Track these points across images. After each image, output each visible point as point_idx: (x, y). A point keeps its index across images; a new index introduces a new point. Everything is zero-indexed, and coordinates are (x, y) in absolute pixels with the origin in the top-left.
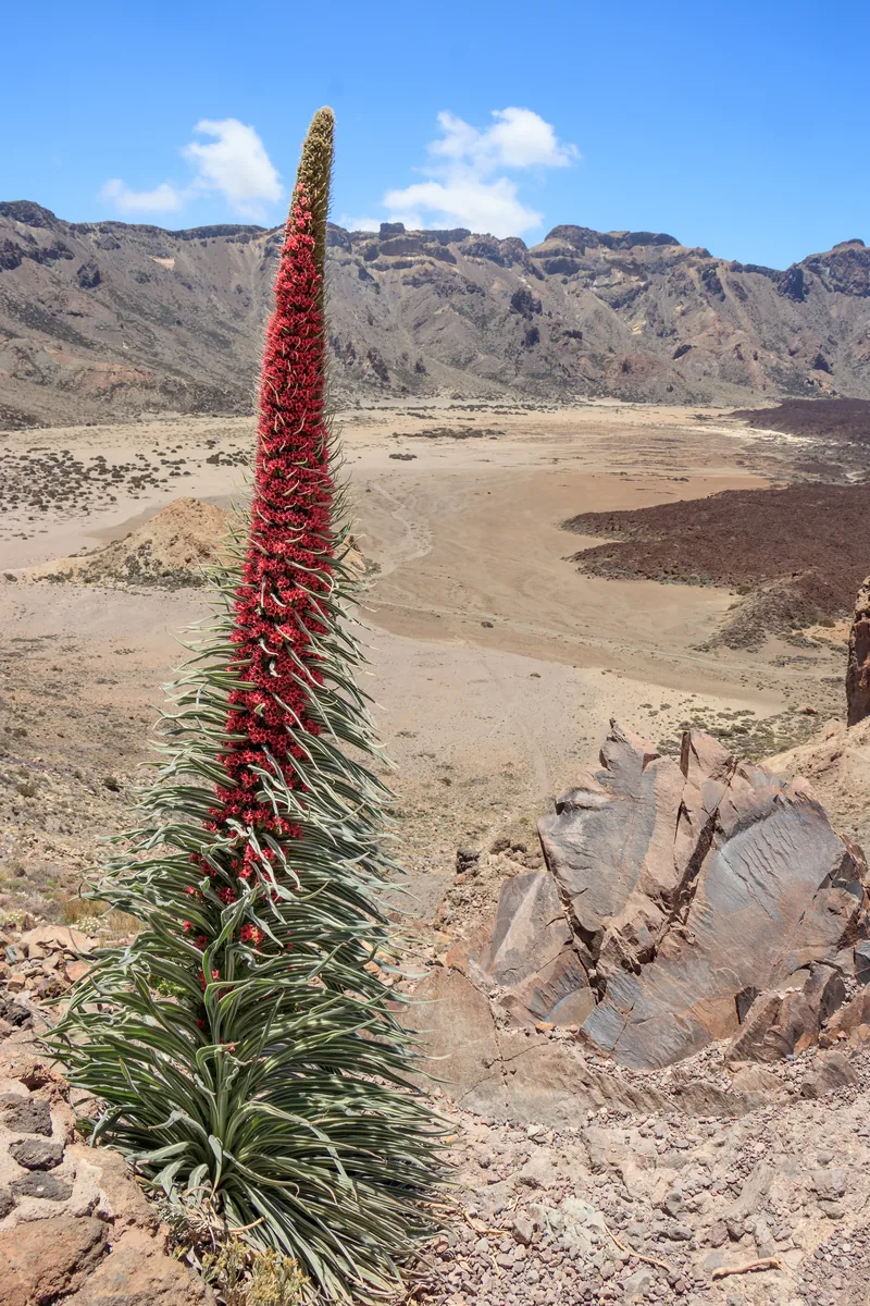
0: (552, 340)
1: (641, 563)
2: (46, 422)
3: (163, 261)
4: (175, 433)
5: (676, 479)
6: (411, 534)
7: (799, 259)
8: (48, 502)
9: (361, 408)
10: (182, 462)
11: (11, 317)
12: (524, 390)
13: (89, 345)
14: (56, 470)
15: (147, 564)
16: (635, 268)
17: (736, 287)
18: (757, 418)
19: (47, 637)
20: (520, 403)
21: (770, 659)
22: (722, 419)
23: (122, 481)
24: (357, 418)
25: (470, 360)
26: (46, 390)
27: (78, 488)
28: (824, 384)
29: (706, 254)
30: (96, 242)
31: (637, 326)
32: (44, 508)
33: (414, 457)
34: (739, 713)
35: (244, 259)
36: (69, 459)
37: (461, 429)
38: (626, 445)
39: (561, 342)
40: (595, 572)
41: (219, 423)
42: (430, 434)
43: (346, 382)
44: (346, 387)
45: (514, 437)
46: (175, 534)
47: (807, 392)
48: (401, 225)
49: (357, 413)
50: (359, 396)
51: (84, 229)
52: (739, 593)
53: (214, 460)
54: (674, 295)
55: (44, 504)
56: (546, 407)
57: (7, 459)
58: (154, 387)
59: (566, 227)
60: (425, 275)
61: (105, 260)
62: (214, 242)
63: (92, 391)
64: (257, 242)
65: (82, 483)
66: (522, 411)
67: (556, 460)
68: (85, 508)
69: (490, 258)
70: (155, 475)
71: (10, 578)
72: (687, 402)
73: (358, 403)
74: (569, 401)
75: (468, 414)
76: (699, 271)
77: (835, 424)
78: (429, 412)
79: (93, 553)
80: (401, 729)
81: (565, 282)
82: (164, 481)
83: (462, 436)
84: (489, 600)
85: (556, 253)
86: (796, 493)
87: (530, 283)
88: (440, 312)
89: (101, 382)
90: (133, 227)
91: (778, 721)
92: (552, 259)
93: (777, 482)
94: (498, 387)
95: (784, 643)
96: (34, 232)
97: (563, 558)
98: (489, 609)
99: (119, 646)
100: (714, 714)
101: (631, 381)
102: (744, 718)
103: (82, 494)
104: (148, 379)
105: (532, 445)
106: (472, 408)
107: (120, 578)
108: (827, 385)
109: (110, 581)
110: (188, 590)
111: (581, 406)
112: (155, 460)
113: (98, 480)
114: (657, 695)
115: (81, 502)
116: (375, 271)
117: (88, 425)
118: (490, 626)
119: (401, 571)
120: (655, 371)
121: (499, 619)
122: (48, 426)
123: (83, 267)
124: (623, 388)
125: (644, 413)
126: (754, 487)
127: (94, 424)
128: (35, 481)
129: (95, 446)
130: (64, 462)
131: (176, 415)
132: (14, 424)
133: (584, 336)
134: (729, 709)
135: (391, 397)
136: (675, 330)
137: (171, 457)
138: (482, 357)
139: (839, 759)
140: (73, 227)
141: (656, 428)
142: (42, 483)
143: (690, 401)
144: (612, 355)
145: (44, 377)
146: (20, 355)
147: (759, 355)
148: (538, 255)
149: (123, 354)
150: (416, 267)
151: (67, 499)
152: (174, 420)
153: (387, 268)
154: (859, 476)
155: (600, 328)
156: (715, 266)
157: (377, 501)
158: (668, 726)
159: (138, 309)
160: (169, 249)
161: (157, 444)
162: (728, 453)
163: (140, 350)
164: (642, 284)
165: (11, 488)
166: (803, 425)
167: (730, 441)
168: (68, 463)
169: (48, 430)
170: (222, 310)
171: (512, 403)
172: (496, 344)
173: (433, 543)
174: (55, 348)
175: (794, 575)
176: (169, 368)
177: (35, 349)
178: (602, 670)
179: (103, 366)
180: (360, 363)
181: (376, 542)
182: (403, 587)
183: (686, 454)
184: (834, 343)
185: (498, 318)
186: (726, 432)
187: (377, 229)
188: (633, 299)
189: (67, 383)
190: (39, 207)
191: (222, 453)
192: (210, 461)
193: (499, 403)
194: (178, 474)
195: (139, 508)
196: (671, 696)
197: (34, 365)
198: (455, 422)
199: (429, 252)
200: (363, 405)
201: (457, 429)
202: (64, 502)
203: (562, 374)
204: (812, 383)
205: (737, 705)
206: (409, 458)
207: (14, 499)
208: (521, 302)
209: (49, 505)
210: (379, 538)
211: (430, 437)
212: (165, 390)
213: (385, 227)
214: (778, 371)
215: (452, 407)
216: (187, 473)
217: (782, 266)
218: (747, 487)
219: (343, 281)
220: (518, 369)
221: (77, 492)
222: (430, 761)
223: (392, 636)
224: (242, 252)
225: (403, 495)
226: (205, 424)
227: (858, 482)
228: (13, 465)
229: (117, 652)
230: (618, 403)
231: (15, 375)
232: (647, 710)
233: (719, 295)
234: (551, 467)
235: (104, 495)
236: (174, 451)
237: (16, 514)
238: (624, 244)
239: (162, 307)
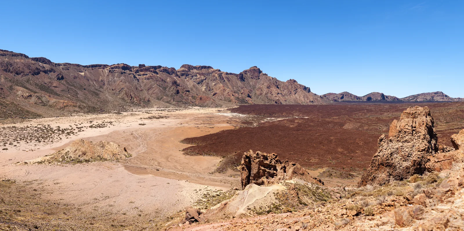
0: (182, 93)
1: (199, 151)
2: (44, 116)
3: (81, 73)
4: (82, 119)
5: (211, 128)
6: (141, 146)
7: (242, 71)
8: (41, 140)
9: (133, 111)
10: (82, 127)
11: (36, 88)
12: (175, 105)
13: (59, 95)
14: (45, 130)
15: (67, 157)
16: (203, 74)
17: (228, 78)
18: (233, 110)
19: (34, 180)
20: (174, 109)
21: (228, 175)
22: (224, 111)
23: (64, 133)
24: (131, 114)
25: (162, 98)
26: (45, 107)
27: (51, 136)
28: (250, 101)
29: (219, 71)
30: (62, 68)
31: (203, 88)
32: (40, 142)
33: (145, 124)
34: (219, 191)
35: (103, 73)
36: (49, 127)
37: (158, 116)
38: (200, 119)
39: (185, 93)
40: (187, 154)
41: (94, 116)
42: (150, 118)
43: (130, 104)
44: (129, 106)
45: (172, 118)
46: (76, 149)
47: (246, 103)
48: (144, 65)
49: (132, 113)
50: (133, 108)
51: (59, 65)
52: (223, 158)
53: (91, 127)
54: (212, 81)
55: (40, 140)
56: (181, 110)
57: (31, 127)
58: (77, 107)
59: (186, 65)
60: (150, 77)
61: (65, 72)
62: (95, 69)
63: (59, 107)
64: (107, 69)
65: (52, 134)
66: (175, 111)
67: (181, 124)
68: (52, 141)
69: (167, 73)
70: (74, 131)
71: (26, 163)
72: (216, 107)
73: (132, 110)
74: (186, 108)
75: (161, 112)
76: (218, 75)
77: (252, 111)
78: (151, 112)
79: (52, 155)
80: (131, 201)
81: (185, 78)
82: (76, 133)
83: (158, 118)
84: (159, 163)
85: (183, 71)
86: (240, 130)
87: (177, 79)
88: (154, 86)
89: (61, 105)
90: (73, 64)
91: (228, 192)
92: (182, 73)
93: (236, 127)
94: (169, 105)
95: (232, 170)
96: (45, 65)
97: (179, 151)
98: (159, 166)
99: (55, 182)
100: (212, 191)
101: (202, 103)
102: (220, 192)
103: (52, 137)
104: (75, 104)
105: (176, 120)
106: (162, 110)
107: (59, 161)
108: (251, 101)
109: (56, 163)
110: (79, 164)
111: (189, 109)
112: (74, 127)
113: (57, 133)
114: (198, 187)
115: (51, 140)
116: (137, 76)
117: (56, 117)
118: (158, 170)
119: (138, 156)
120: (208, 100)
121: (161, 168)
122: (45, 118)
123: (58, 75)
124: (200, 104)
125: (205, 110)
126: (230, 129)
127: (58, 117)
128: (38, 134)
129: (58, 123)
130: (48, 128)
131: (82, 114)
132: (34, 117)
133: (190, 91)
134: (216, 190)
135: (141, 108)
136: (213, 89)
137: (79, 126)
138: (165, 97)
139: (226, 205)
140: (56, 64)
141: (208, 114)
142: (40, 134)
143: (217, 107)
144: (197, 96)
145: (44, 104)
146: (38, 98)
147: (234, 94)
148: (179, 72)
149: (68, 98)
150: (148, 75)
151: (47, 139)
152: (81, 115)
153: (141, 75)
154: (257, 124)
155: (194, 89)
156: (222, 73)
157: (134, 137)
158: (200, 195)
159: (73, 86)
160: (83, 70)
161: (76, 122)
162: (224, 120)
163: (73, 96)
164: (204, 78)
165: (30, 136)
166: (244, 112)
167: (226, 117)
168: (49, 128)
169: (44, 119)
170: (97, 86)
171: (172, 109)
172: (168, 94)
173: (147, 148)
174: (48, 96)
175: (236, 152)
176: (81, 101)
177: (42, 96)
178: (185, 181)
179: (62, 101)
180: (133, 99)
181: (132, 148)
182: (137, 160)
183: (214, 121)
184: (252, 91)
185: (169, 88)
186: (225, 114)
187: (138, 66)
188: (202, 82)
189: (51, 105)
190: (46, 59)
191: (94, 125)
192: (90, 127)
193: (169, 109)
194: (80, 131)
195: (67, 141)
196: (203, 187)
197: (42, 101)
198: (157, 114)
199: (151, 72)
200: (133, 110)
201: (157, 116)
202: (46, 140)
203: (185, 101)
204: (247, 101)
205: (218, 188)
206: (144, 125)
207: (31, 139)
208: (175, 83)
209: (41, 141)
210: (133, 147)
211: (150, 119)
212: (79, 107)
213: (140, 65)
214: (238, 98)
215: (157, 110)
216: (83, 131)
217: (238, 73)
218: (229, 129)
219: (129, 79)
220: (174, 100)
221: (50, 137)
222: (137, 210)
223: (133, 174)
224: (103, 71)
225: (141, 135)
226: (90, 116)
227: (257, 126)
228: (32, 129)
229: (55, 184)
230: (199, 108)
231: (36, 103)
232: (195, 191)
233: (223, 80)
234: (180, 126)
235: (58, 137)
236: (80, 124)
237: (31, 144)
238: (200, 69)
239: (80, 85)
